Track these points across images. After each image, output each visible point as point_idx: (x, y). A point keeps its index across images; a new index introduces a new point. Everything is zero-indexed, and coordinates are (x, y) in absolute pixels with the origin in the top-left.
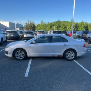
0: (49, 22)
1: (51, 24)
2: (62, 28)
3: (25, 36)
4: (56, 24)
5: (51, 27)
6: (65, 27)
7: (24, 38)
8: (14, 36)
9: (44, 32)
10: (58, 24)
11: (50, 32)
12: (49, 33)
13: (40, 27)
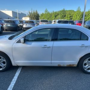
0: (53, 11)
1: (56, 13)
2: (68, 17)
3: (24, 26)
4: (62, 13)
5: (56, 16)
6: (70, 17)
7: (24, 28)
8: (12, 26)
9: (48, 22)
10: (64, 13)
11: (55, 21)
12: (53, 23)
13: (44, 17)
